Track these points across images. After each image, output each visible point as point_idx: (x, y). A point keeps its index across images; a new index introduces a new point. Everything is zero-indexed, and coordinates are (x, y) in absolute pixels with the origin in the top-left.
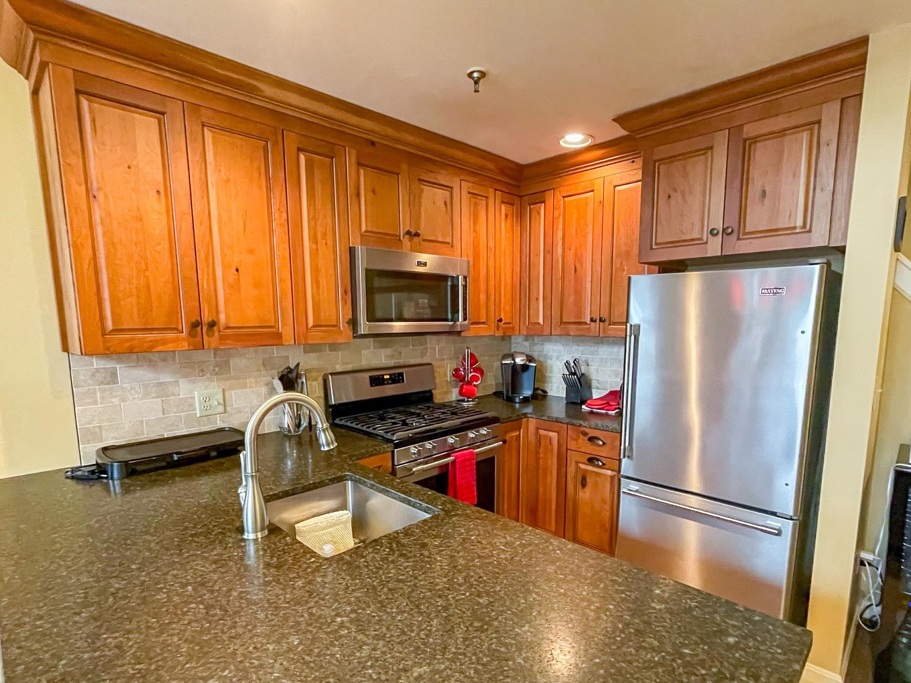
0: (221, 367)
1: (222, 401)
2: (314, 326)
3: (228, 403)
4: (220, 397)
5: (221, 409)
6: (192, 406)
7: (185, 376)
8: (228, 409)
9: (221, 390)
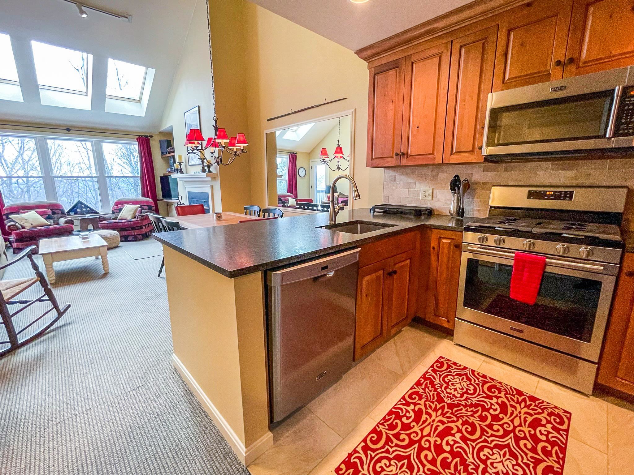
0: (433, 177)
1: (431, 194)
2: (456, 152)
3: (434, 195)
4: (430, 192)
5: (430, 198)
6: (419, 194)
7: (419, 180)
8: (434, 199)
9: (431, 189)
